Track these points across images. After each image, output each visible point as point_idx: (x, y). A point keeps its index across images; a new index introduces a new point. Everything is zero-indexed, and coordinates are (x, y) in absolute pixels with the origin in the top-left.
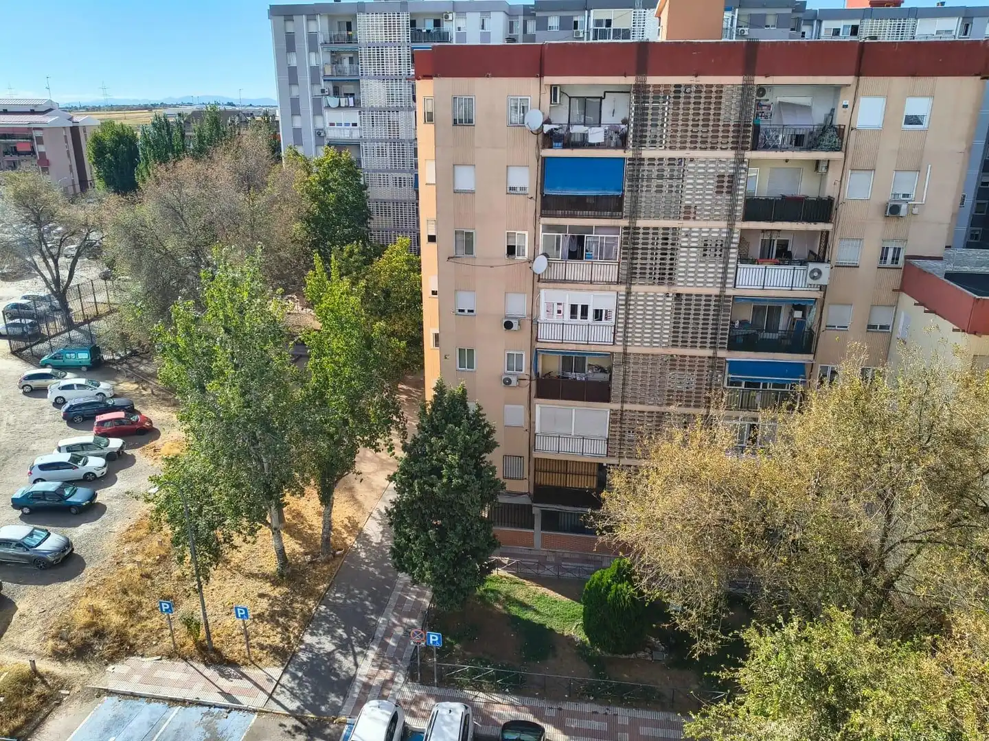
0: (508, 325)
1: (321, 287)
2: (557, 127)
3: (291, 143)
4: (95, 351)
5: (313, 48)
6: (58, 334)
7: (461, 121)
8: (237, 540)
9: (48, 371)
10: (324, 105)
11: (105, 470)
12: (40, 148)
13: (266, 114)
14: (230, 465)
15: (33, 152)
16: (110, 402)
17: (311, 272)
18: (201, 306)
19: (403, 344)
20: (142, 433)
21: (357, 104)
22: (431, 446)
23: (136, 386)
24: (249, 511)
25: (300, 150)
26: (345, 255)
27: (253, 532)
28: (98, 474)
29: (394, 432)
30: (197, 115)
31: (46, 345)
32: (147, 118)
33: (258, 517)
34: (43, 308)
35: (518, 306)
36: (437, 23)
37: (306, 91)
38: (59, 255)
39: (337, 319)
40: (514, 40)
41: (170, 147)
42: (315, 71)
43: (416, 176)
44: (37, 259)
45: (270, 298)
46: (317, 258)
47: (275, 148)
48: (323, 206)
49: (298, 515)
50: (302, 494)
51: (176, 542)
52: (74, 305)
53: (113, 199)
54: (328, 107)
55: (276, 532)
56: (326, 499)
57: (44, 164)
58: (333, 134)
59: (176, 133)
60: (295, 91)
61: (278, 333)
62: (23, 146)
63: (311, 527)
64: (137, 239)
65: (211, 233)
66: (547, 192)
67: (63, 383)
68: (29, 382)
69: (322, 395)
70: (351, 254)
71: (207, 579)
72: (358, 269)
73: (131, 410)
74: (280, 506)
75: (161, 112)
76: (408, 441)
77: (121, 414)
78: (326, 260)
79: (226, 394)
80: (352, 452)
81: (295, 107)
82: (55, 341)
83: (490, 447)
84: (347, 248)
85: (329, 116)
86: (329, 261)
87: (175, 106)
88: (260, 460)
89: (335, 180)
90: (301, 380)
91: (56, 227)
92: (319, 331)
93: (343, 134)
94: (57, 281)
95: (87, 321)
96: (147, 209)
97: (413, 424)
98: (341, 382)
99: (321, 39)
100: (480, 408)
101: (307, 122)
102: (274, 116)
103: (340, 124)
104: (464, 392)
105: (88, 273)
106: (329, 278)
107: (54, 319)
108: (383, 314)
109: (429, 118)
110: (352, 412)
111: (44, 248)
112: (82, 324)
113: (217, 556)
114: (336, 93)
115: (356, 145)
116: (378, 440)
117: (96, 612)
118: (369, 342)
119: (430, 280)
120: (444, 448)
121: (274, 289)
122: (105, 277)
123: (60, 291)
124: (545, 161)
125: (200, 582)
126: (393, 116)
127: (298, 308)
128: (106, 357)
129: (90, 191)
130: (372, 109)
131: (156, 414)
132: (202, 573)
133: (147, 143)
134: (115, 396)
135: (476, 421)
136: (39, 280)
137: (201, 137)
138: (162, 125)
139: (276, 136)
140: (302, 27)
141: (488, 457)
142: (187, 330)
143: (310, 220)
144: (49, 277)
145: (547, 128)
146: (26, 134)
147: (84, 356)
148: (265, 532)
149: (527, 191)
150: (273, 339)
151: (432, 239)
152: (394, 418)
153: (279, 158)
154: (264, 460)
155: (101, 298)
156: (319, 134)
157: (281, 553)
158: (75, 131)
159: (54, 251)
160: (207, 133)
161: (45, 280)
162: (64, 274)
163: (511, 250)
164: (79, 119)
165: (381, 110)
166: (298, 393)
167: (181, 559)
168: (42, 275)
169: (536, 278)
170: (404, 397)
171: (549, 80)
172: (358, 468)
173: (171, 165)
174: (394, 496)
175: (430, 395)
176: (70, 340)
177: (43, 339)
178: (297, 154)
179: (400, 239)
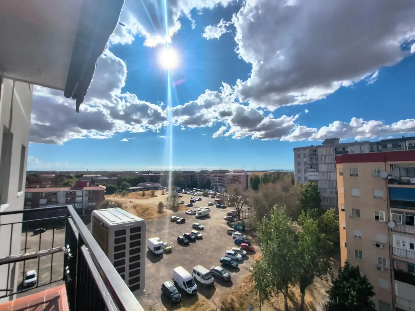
0: (378, 245)
1: (304, 219)
2: (394, 177)
3: (298, 180)
4: (244, 227)
5: (305, 157)
6: (237, 221)
7: (353, 175)
8: (273, 294)
9: (233, 229)
10: (307, 171)
11: (241, 259)
12: (240, 179)
13: (291, 173)
14: (273, 268)
15: (238, 180)
16: (245, 241)
17: (301, 215)
18: (270, 219)
19: (332, 243)
20: (251, 251)
21: (317, 171)
22: (344, 284)
23: (252, 238)
24: (277, 285)
25: (300, 182)
26: (312, 212)
27: (278, 293)
28: (240, 259)
29: (328, 274)
30: (274, 173)
31: (234, 223)
32: (263, 174)
33: (280, 289)
34: (235, 214)
35: (382, 239)
36: (344, 149)
37: (303, 167)
38: (240, 202)
39: (309, 230)
40: (373, 151)
41: (267, 180)
42: (305, 163)
43: (337, 191)
44: (235, 203)
45: (288, 221)
46: (303, 211)
47: (293, 182)
48: (306, 197)
49: (293, 293)
50: (295, 286)
51: (255, 287)
52: (241, 215)
53: (253, 191)
54: (309, 171)
55: (285, 296)
56: (303, 291)
57: (240, 183)
58: (310, 178)
59: (269, 177)
60: (299, 167)
61: (290, 231)
62: (237, 179)
63: (297, 299)
64: (257, 201)
65: (274, 201)
66: (392, 199)
67: (236, 233)
68: (229, 232)
69: (302, 254)
70: (314, 212)
71: (263, 303)
72: (316, 217)
73: (249, 244)
74: (287, 287)
75: (266, 172)
76: (334, 280)
77: (247, 245)
78: (306, 213)
79: (274, 246)
80: (312, 277)
81: (299, 171)
82: (236, 223)
83: (372, 294)
84: (313, 210)
85: (308, 174)
86: (307, 213)
87: (269, 171)
88: (282, 270)
89: (310, 190)
90: (296, 247)
91: (240, 197)
92: (303, 233)
93: (313, 178)
94: (238, 208)
95: (243, 219)
96: (260, 194)
97: (336, 274)
98: (309, 251)
99: (307, 155)
100: (366, 276)
101: (302, 175)
102: (293, 173)
103: (312, 176)
104: (358, 267)
105: (245, 208)
106: (306, 217)
107: (236, 218)
108: (324, 232)
109: (341, 174)
110: (313, 263)
111: (237, 201)
112: (242, 220)
113: (267, 297)
114: (311, 168)
115: (316, 181)
116: (322, 276)
117: (233, 300)
118: (319, 240)
119: (342, 224)
120: (349, 287)
121: (290, 218)
122: (249, 209)
123: (239, 211)
124: (390, 189)
125: (261, 304)
126: (329, 174)
127: (297, 225)
128: (246, 229)
129: (248, 189)
130: (322, 172)
131: (256, 247)
132: (262, 301)
133: (262, 179)
134: (247, 239)
135: (364, 281)
136: (235, 207)
137: (274, 178)
138: (266, 175)
139: (293, 178)
140: (302, 152)
141: (371, 298)
142: (265, 225)
143: (302, 201)
144: (237, 207)
145: (389, 178)
146: (238, 176)
147: (241, 227)
148: (281, 294)
149: (383, 198)
150: (288, 233)
151: (343, 210)
152: (328, 269)
153: (294, 184)
154: (283, 270)
155: (247, 214)
156: (306, 178)
157: (286, 304)
158: (247, 176)
159: (239, 202)
160: (276, 177)
161: (236, 208)
162: (240, 207)
163: (377, 218)
164: (248, 174)
165: (326, 172)
166: (295, 251)
167: (256, 294)
168: (236, 207)
169: (390, 230)
170: (333, 263)
171: (389, 163)
172: (314, 283)
173: (266, 184)
174: (328, 300)
175: (343, 265)
176: (239, 223)
177: (233, 221)
178: (299, 183)
179: (331, 209)
